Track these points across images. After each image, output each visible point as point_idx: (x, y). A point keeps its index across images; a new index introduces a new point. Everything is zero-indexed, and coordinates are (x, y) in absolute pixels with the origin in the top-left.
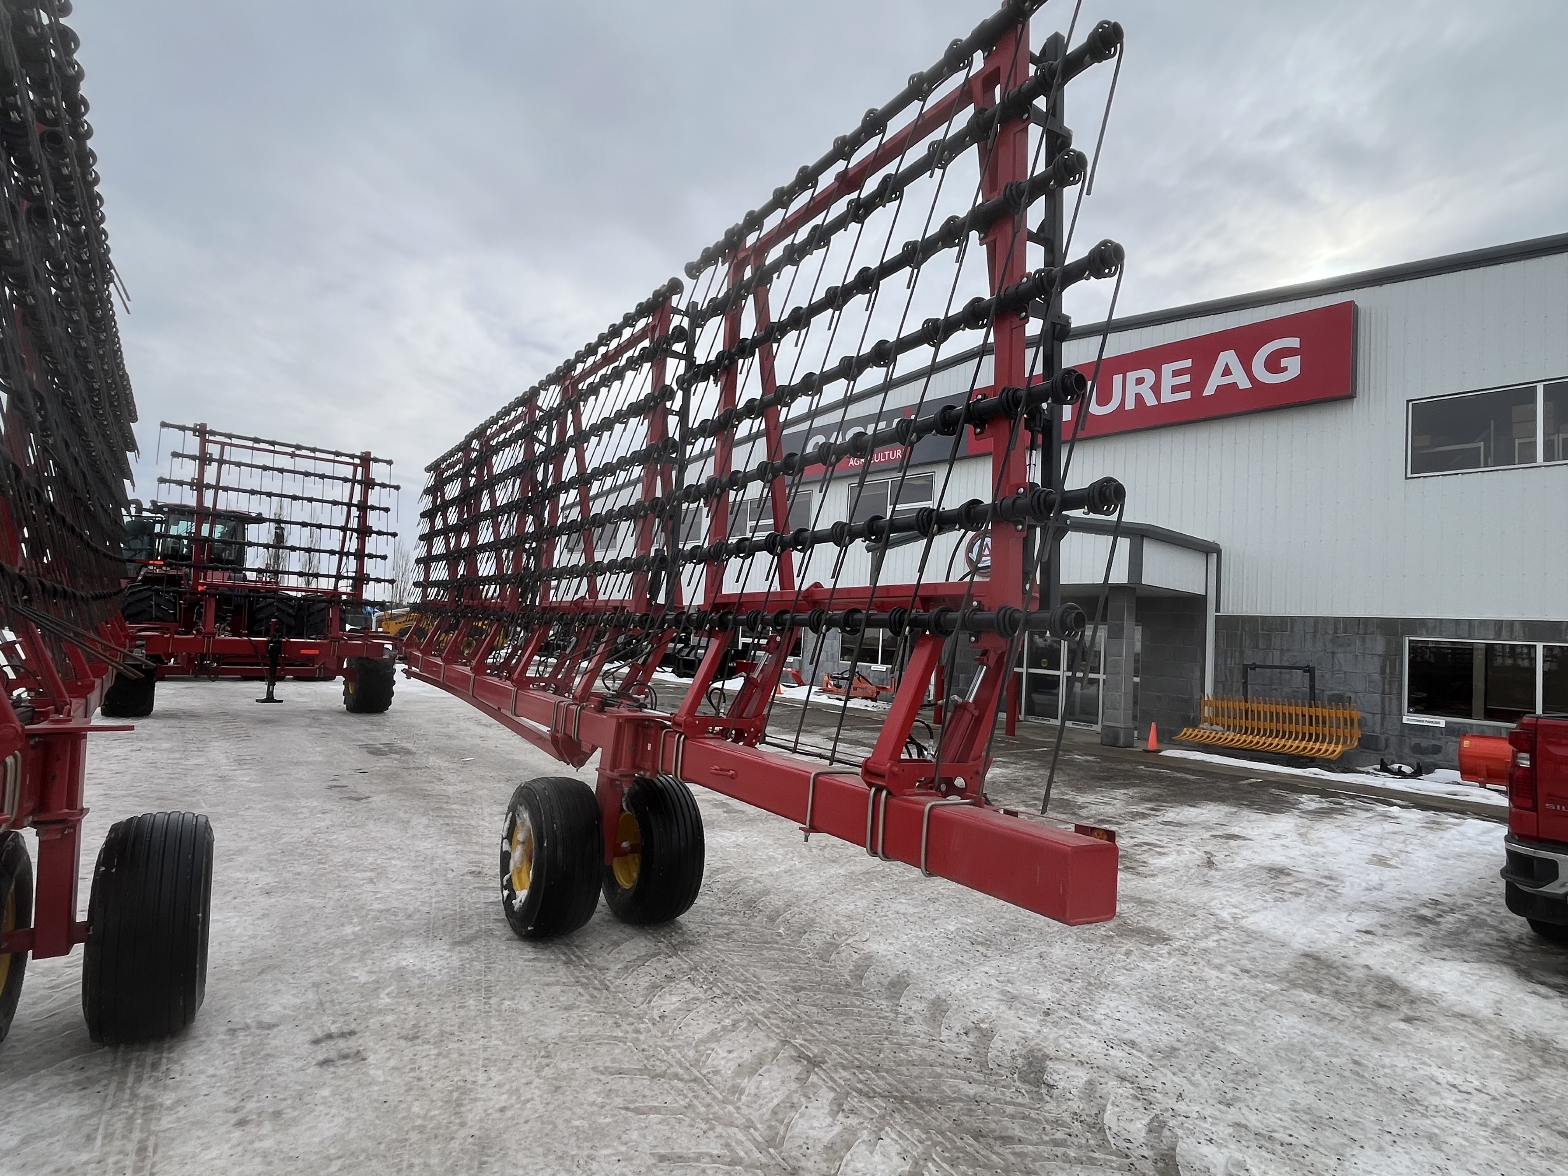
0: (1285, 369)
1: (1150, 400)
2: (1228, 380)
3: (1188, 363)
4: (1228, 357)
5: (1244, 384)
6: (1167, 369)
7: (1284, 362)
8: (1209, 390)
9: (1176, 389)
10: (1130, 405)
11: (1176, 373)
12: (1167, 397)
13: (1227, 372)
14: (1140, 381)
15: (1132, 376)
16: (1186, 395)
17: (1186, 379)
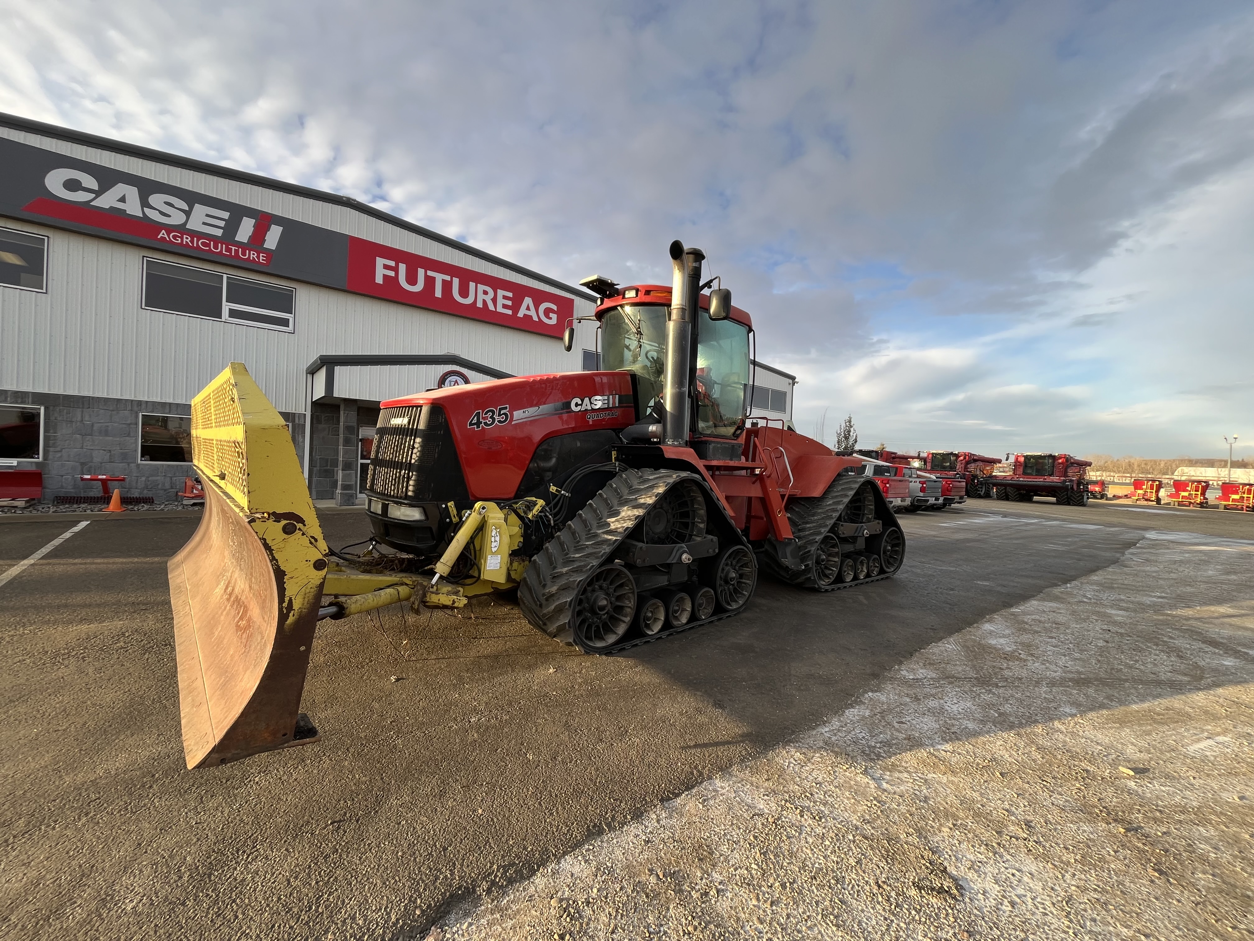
0: (551, 318)
1: (491, 307)
2: (528, 313)
3: (510, 295)
4: (528, 301)
5: (535, 318)
6: (501, 293)
7: (551, 315)
8: (520, 314)
9: (505, 306)
10: (480, 304)
11: (505, 297)
12: (500, 309)
13: (528, 308)
14: (485, 293)
15: (481, 287)
16: (510, 312)
17: (509, 303)
